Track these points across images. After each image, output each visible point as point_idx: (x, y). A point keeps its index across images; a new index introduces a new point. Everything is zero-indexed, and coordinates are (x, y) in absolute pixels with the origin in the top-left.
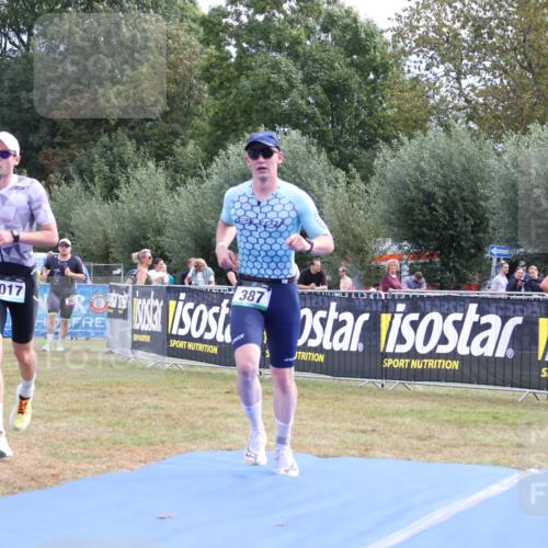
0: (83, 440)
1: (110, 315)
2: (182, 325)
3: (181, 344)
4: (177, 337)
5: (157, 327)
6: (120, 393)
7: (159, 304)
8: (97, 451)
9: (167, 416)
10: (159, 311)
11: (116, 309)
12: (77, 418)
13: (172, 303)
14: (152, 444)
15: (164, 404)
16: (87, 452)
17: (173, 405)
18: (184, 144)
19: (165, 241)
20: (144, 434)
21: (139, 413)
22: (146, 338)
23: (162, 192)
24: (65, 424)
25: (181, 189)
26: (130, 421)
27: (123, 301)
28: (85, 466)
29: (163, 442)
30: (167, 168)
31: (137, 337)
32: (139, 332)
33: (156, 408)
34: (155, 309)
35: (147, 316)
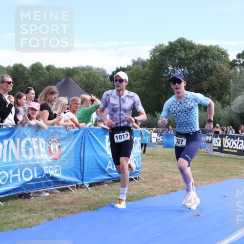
0: (202, 176)
1: (207, 142)
2: (227, 145)
3: (226, 150)
4: (225, 148)
5: (220, 145)
6: (211, 163)
7: (220, 139)
8: (206, 179)
9: (224, 169)
10: (220, 141)
11: (208, 141)
12: (200, 170)
13: (224, 139)
14: (221, 177)
15: (223, 166)
16: (203, 179)
17: (225, 166)
18: (226, 96)
19: (221, 122)
20: (218, 174)
21: (216, 168)
22: (217, 148)
23: (220, 109)
24: (196, 171)
25: (225, 108)
26: (214, 170)
27: (210, 138)
28: (203, 182)
29: (223, 176)
30: (221, 102)
31: (214, 148)
32: (215, 147)
33: (221, 167)
34: (219, 141)
35: (217, 142)
